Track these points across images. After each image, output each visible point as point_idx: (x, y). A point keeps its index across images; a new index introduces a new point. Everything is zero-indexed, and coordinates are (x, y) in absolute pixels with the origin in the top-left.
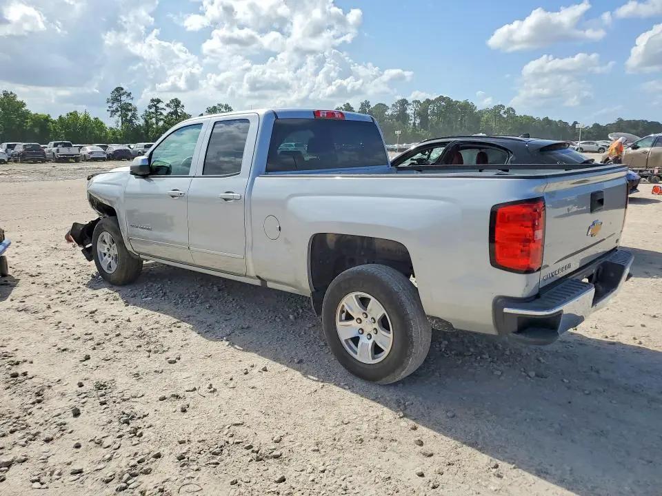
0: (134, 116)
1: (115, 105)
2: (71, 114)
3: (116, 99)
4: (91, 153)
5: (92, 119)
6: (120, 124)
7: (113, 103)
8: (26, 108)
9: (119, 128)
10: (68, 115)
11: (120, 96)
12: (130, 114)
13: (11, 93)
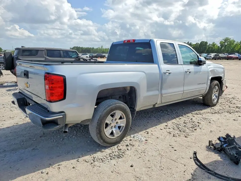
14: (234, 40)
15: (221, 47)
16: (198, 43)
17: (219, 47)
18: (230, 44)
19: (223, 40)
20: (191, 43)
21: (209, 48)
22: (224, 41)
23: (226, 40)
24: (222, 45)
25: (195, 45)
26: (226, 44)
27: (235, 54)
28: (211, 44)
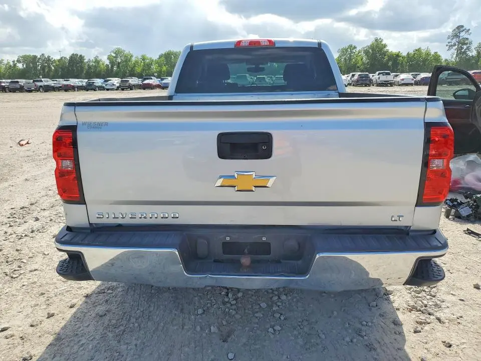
0: (468, 48)
1: (454, 41)
2: (416, 50)
3: (456, 36)
4: (403, 80)
5: (432, 53)
6: (455, 56)
7: (452, 39)
8: (387, 48)
9: (453, 60)
10: (414, 51)
11: (459, 33)
12: (465, 47)
13: (380, 39)
14: (131, 53)
15: (112, 67)
16: (65, 58)
17: (107, 65)
18: (126, 61)
19: (112, 52)
20: (49, 57)
21: (89, 67)
22: (114, 55)
23: (118, 52)
24: (112, 63)
25: (59, 61)
26: (119, 60)
27: (152, 79)
28: (91, 60)
